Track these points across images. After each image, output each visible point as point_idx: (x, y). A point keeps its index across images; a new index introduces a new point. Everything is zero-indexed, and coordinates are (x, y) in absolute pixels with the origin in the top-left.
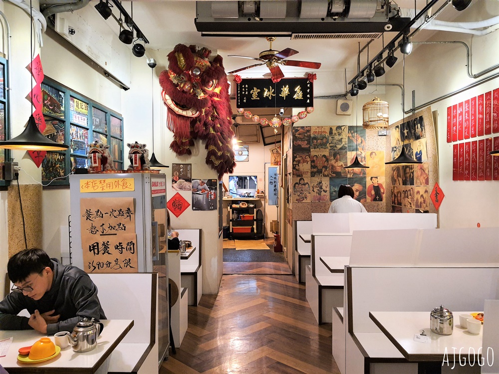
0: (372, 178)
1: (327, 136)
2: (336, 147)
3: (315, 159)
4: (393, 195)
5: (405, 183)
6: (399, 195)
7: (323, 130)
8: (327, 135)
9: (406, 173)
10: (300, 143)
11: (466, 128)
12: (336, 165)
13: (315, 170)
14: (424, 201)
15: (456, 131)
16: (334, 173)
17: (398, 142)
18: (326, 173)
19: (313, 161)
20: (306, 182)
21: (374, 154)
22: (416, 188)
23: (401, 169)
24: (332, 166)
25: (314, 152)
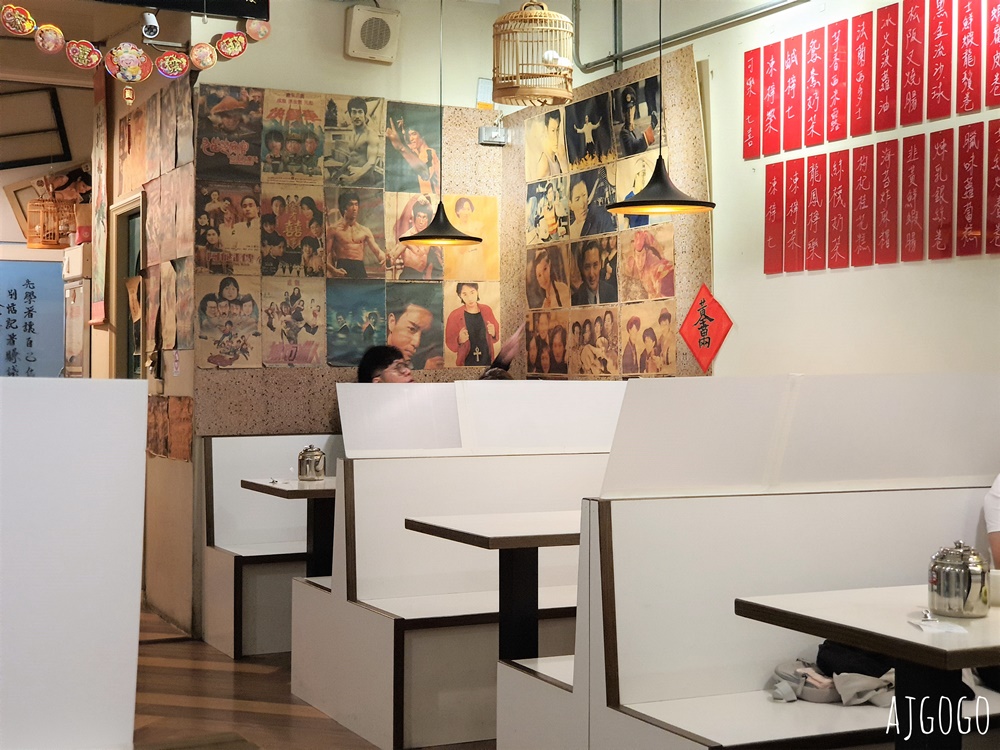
0: (460, 287)
1: (316, 131)
2: (346, 171)
3: (275, 209)
4: (533, 342)
5: (580, 298)
6: (557, 339)
7: (304, 107)
8: (319, 125)
9: (589, 266)
10: (223, 145)
11: (809, 113)
12: (347, 235)
13: (276, 250)
14: (658, 350)
15: (776, 123)
16: (341, 263)
17: (554, 165)
18: (315, 263)
19: (268, 218)
20: (243, 292)
21: (466, 205)
22: (623, 310)
23: (564, 251)
24: (336, 238)
25: (272, 185)
